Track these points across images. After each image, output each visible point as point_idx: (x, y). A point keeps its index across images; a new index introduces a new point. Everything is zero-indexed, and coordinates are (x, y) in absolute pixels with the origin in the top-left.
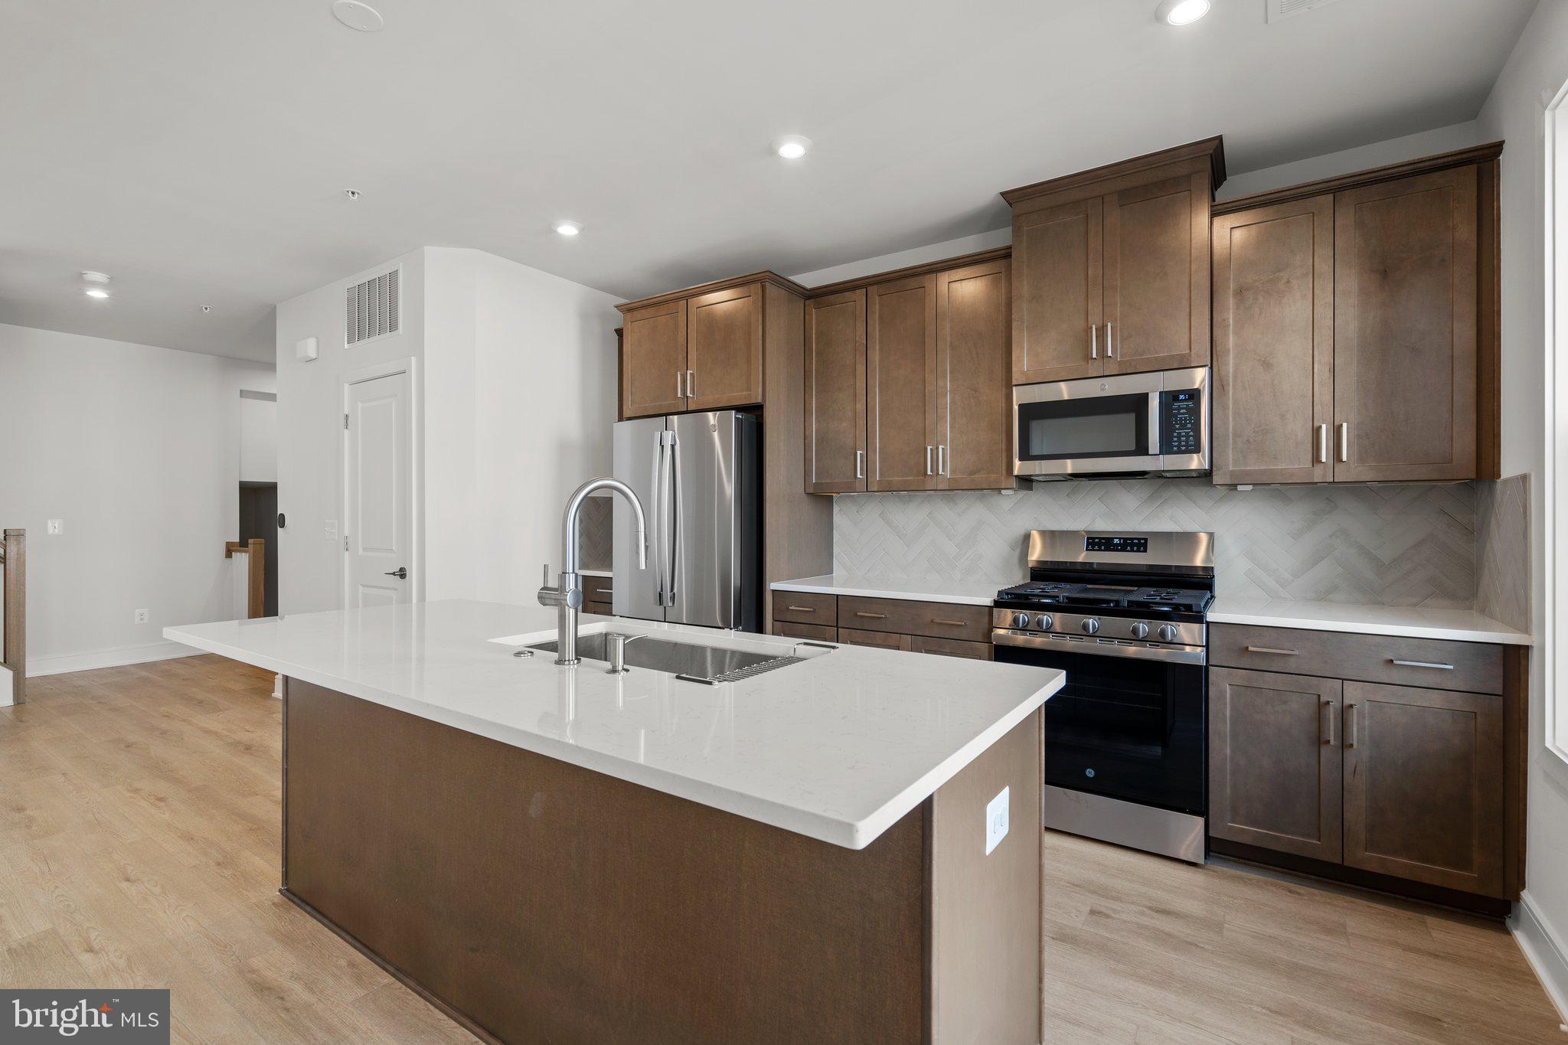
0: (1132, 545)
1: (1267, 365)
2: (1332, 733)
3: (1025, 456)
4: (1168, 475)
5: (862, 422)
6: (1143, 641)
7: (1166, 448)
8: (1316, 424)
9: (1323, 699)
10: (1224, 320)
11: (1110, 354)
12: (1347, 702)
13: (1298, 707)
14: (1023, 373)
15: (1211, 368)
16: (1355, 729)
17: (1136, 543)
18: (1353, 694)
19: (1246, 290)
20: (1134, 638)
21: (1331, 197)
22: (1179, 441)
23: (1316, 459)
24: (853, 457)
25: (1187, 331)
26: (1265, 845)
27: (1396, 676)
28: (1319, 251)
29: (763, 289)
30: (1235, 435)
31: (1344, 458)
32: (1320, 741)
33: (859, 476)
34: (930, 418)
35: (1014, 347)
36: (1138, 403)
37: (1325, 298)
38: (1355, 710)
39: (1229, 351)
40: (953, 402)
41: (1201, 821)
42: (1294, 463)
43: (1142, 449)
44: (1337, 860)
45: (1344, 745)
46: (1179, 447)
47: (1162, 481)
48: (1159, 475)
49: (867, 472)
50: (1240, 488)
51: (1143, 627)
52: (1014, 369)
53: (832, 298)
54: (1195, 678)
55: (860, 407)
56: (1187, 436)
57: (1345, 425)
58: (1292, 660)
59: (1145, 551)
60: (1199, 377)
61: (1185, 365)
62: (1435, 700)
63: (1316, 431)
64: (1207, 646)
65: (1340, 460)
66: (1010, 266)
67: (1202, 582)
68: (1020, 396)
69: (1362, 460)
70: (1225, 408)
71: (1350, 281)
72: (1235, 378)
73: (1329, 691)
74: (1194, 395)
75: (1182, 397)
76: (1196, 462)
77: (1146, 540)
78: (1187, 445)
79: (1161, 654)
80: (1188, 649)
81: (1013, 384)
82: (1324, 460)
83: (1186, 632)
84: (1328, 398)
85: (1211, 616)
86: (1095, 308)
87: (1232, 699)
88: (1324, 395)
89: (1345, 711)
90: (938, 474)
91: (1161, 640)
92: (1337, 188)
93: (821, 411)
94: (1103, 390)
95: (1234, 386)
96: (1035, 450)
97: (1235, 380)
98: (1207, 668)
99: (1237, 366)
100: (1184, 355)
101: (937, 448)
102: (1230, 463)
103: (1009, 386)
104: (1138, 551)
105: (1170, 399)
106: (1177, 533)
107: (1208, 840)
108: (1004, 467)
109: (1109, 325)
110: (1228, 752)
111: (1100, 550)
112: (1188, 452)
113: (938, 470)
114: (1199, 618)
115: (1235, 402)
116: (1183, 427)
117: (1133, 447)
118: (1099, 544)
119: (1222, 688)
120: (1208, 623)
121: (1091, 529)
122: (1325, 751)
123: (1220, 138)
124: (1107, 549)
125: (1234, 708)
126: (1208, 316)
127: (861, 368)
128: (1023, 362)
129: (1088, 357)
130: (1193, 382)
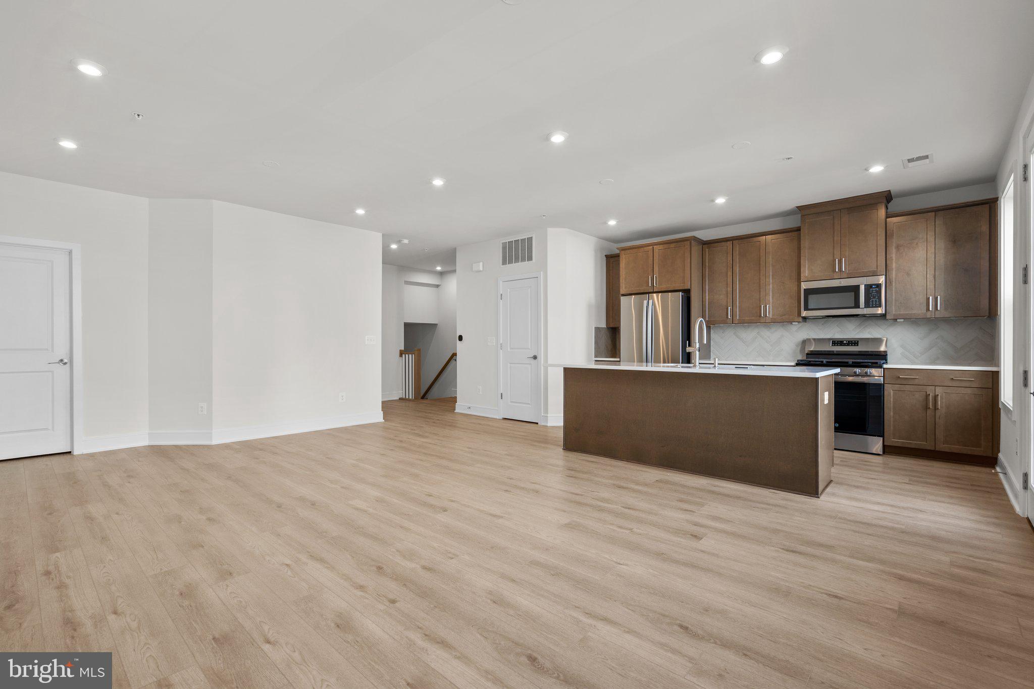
0: (852, 344)
1: (908, 274)
2: (931, 404)
3: (806, 309)
4: (868, 316)
5: (730, 296)
6: (858, 375)
7: (867, 305)
8: (928, 297)
9: (928, 393)
10: (891, 257)
11: (843, 270)
12: (936, 394)
13: (919, 396)
14: (806, 277)
15: (886, 276)
16: (939, 402)
17: (854, 343)
18: (939, 391)
19: (900, 246)
20: (855, 375)
21: (934, 213)
22: (873, 303)
23: (928, 309)
24: (726, 310)
25: (875, 261)
26: (907, 446)
27: (955, 384)
28: (929, 233)
29: (690, 243)
30: (896, 300)
31: (939, 309)
32: (927, 408)
33: (729, 317)
34: (762, 294)
35: (802, 266)
36: (856, 289)
37: (931, 250)
38: (939, 396)
39: (893, 269)
40: (773, 287)
41: (882, 438)
42: (920, 311)
43: (857, 306)
44: (933, 448)
45: (935, 408)
46: (872, 305)
47: (865, 318)
48: (864, 316)
49: (732, 316)
50: (898, 320)
51: (858, 370)
52: (802, 275)
53: (716, 244)
54: (879, 388)
55: (730, 289)
56: (876, 300)
57: (939, 297)
58: (917, 380)
59: (858, 345)
60: (882, 280)
61: (875, 274)
62: (969, 391)
63: (928, 299)
64: (884, 376)
65: (937, 309)
66: (800, 234)
67: (883, 356)
68: (804, 286)
69: (946, 309)
70: (891, 290)
71: (941, 244)
72: (896, 279)
73: (930, 391)
74: (879, 286)
75: (874, 286)
76: (880, 311)
77: (858, 341)
78: (876, 305)
79: (865, 380)
80: (876, 378)
81: (802, 280)
82: (931, 310)
83: (875, 372)
84: (932, 287)
85: (885, 366)
86: (837, 253)
87: (893, 396)
88: (931, 286)
89: (936, 397)
90: (766, 316)
91: (866, 375)
92: (936, 210)
93: (711, 291)
94: (841, 283)
95: (895, 282)
96: (811, 306)
97: (896, 281)
98: (884, 384)
99: (896, 275)
100: (875, 271)
101: (766, 306)
102: (893, 311)
103: (799, 281)
104: (855, 345)
105: (868, 287)
106: (871, 338)
107: (884, 446)
108: (796, 313)
109: (843, 259)
110: (892, 414)
111: (838, 345)
112: (876, 307)
113: (766, 315)
114: (881, 367)
115: (896, 288)
116: (874, 298)
117: (853, 305)
118: (838, 343)
119: (890, 393)
120: (884, 369)
121: (833, 337)
122: (929, 412)
123: (889, 191)
124: (841, 345)
125: (893, 399)
126: (885, 256)
127: (730, 273)
128: (806, 272)
129: (834, 271)
130: (879, 281)
